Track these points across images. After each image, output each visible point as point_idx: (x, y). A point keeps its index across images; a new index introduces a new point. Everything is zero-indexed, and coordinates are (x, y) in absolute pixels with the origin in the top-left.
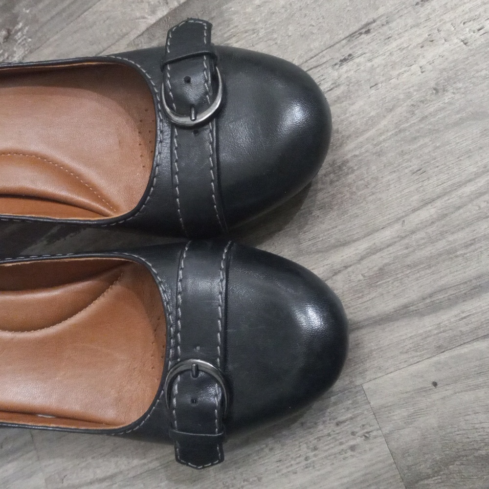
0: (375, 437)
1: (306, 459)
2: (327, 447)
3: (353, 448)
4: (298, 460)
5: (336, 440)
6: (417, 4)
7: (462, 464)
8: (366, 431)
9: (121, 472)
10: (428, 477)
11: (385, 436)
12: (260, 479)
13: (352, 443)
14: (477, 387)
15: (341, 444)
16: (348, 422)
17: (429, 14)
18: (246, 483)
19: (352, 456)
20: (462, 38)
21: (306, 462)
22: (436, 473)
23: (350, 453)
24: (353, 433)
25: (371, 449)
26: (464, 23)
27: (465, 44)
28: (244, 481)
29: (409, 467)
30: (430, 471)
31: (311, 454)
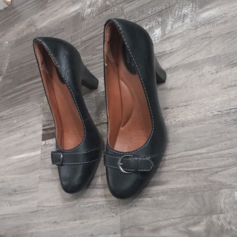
0: (118, 215)
1: (101, 216)
2: (107, 214)
3: (112, 216)
4: (99, 216)
5: (109, 213)
6: (164, 109)
7: (135, 228)
8: (117, 213)
9: (57, 206)
10: (127, 229)
11: (121, 216)
12: (89, 218)
13: (113, 215)
14: (145, 210)
15: (110, 214)
16: (114, 209)
17: (166, 112)
18: (85, 218)
19: (112, 218)
20: (171, 121)
21: (101, 217)
22: (129, 229)
23: (111, 217)
24: (114, 213)
25: (116, 218)
26: (172, 118)
27: (171, 123)
28: (85, 217)
29: (123, 225)
30: (127, 228)
31: (103, 215)
